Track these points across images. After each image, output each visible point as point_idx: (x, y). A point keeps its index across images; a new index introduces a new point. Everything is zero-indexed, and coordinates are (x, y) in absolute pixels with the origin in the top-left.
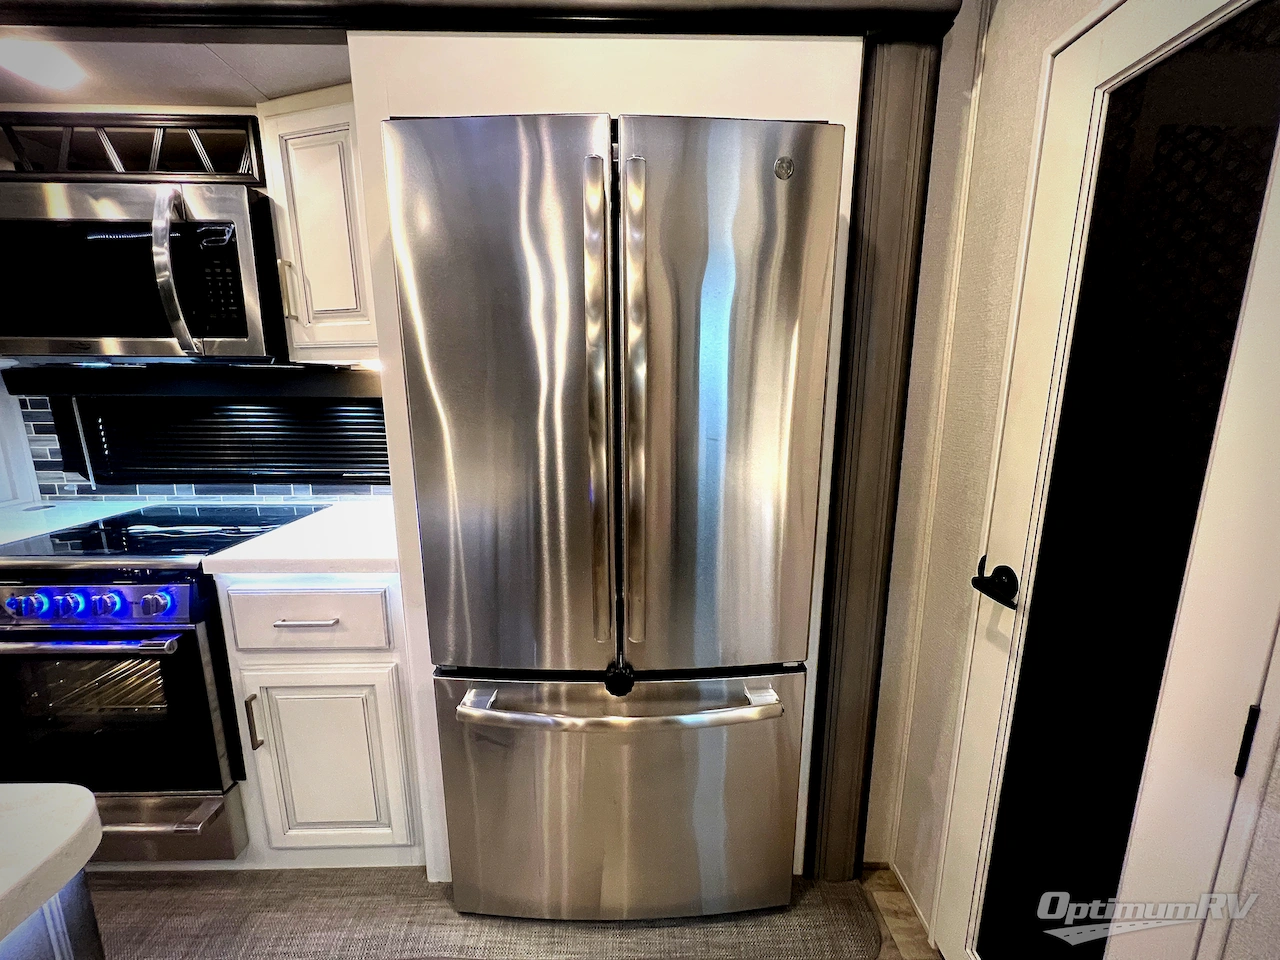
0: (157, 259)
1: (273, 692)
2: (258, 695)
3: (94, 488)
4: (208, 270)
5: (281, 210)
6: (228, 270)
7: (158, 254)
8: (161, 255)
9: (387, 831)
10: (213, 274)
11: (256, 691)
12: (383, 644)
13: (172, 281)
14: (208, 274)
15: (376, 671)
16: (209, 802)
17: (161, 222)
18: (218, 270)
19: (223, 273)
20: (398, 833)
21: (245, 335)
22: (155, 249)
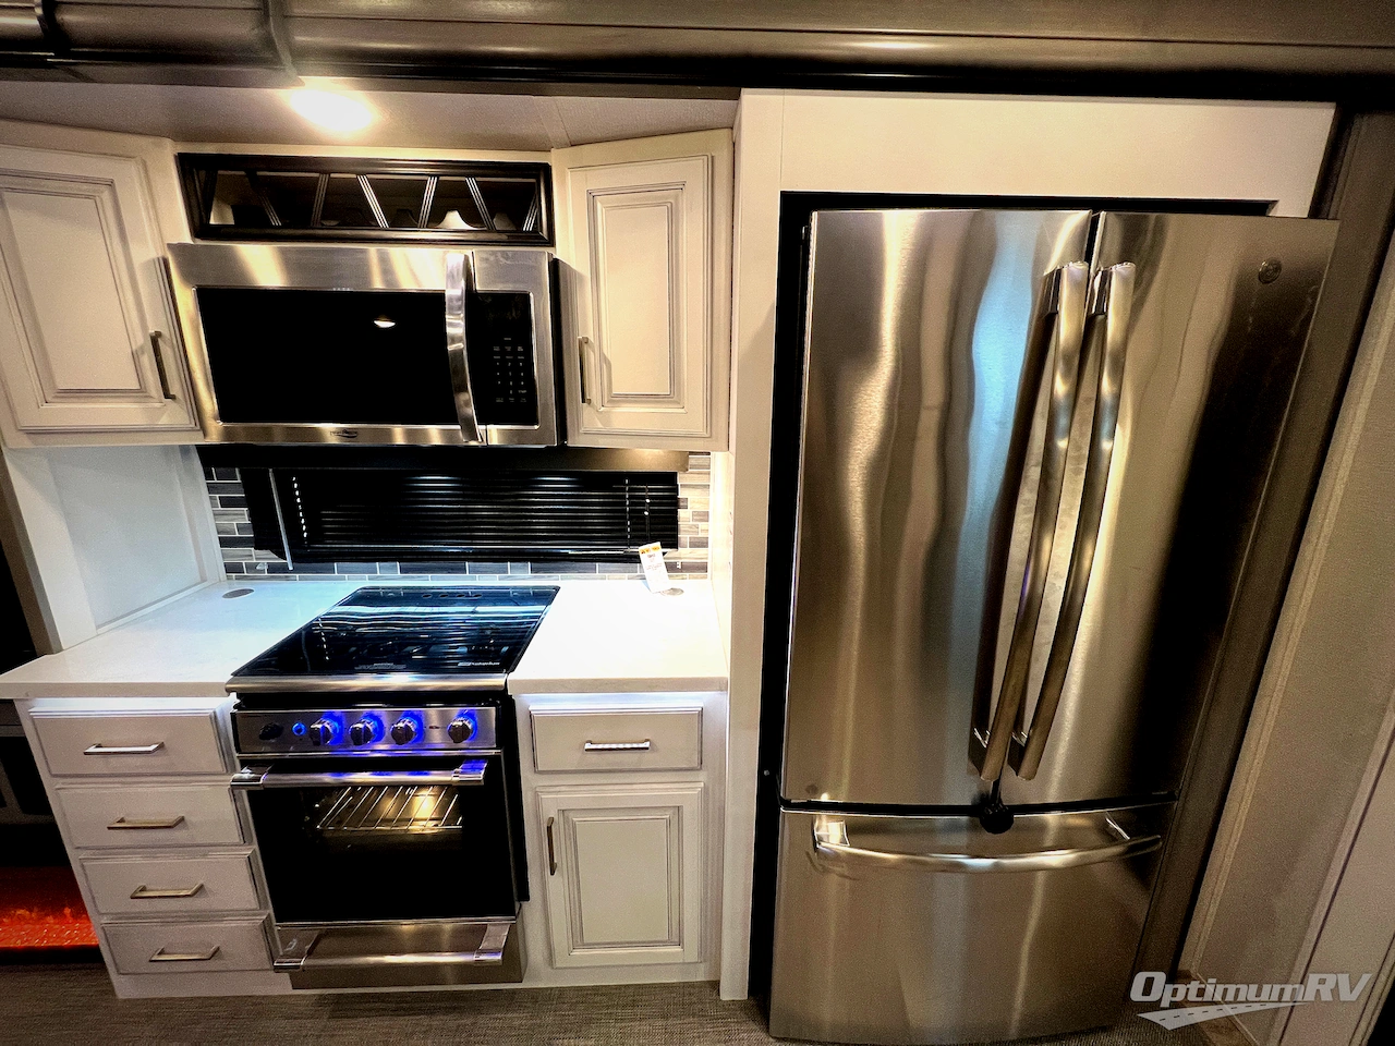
0: (450, 330)
1: (571, 815)
2: (556, 818)
3: (291, 568)
4: (497, 349)
5: (581, 277)
6: (520, 349)
7: (452, 325)
8: (456, 326)
9: (678, 949)
10: (503, 353)
11: (553, 814)
12: (695, 764)
13: (465, 353)
14: (497, 353)
15: (686, 792)
16: (497, 930)
17: (455, 292)
18: (509, 349)
19: (514, 352)
20: (691, 952)
21: (535, 422)
22: (449, 318)
